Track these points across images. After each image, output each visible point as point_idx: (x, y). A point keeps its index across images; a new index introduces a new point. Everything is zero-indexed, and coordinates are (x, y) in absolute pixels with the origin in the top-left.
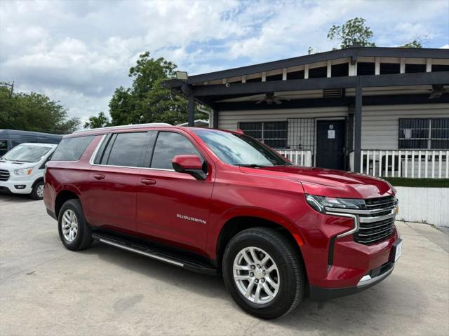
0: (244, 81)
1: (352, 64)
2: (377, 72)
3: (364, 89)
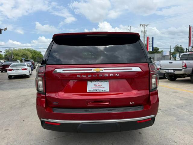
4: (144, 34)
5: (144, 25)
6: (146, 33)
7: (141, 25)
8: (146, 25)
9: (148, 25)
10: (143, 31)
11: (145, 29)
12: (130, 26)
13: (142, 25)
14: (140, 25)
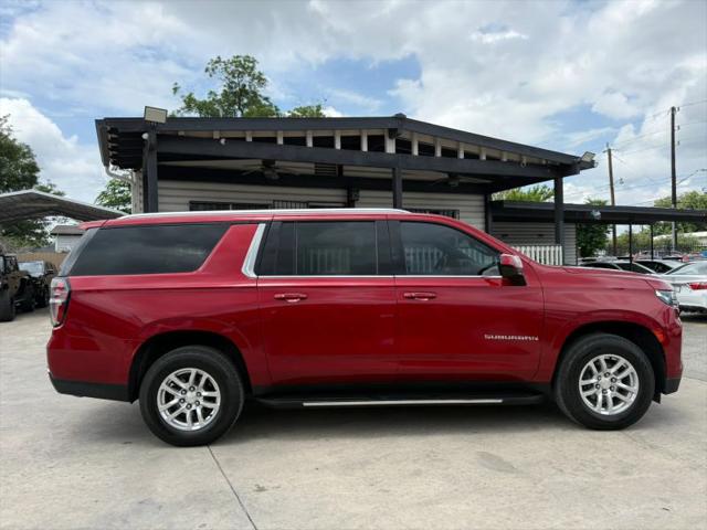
0: (249, 139)
1: (391, 137)
2: (416, 152)
3: (403, 171)
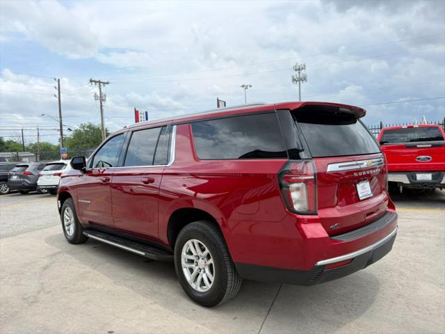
4: (101, 103)
5: (99, 82)
6: (104, 100)
7: (94, 81)
8: (104, 83)
9: (108, 83)
10: (98, 94)
11: (102, 90)
12: (59, 80)
13: (96, 82)
14: (91, 81)
